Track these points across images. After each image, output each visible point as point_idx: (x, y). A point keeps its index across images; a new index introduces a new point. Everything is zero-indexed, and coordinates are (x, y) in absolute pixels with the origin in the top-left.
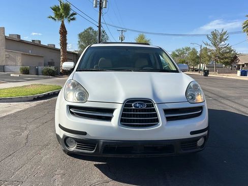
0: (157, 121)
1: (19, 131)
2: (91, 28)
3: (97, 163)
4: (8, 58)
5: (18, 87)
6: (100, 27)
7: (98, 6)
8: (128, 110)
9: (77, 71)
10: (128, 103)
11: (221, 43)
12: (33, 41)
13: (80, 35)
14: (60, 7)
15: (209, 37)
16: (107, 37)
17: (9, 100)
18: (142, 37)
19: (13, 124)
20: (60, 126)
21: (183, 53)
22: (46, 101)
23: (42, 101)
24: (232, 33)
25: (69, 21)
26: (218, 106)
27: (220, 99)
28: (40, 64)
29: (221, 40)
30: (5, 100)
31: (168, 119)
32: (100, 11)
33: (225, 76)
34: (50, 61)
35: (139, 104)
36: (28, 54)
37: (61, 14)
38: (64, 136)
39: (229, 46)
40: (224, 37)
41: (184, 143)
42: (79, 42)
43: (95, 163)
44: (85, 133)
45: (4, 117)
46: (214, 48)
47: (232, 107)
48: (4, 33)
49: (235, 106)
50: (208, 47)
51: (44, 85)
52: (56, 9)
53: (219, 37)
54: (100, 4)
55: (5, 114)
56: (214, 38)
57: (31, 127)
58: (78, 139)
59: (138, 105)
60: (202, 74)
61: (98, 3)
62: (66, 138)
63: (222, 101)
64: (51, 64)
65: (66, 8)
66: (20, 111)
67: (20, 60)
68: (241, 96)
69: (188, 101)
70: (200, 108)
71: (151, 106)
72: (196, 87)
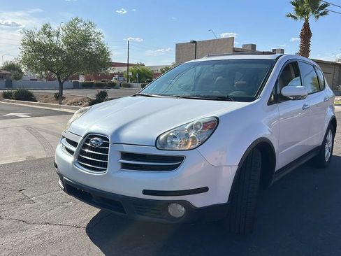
8: (86, 147)
25: (317, 17)
35: (95, 140)
48: (233, 45)
59: (93, 142)
69: (156, 146)
70: (181, 159)
71: (107, 145)
72: (199, 126)
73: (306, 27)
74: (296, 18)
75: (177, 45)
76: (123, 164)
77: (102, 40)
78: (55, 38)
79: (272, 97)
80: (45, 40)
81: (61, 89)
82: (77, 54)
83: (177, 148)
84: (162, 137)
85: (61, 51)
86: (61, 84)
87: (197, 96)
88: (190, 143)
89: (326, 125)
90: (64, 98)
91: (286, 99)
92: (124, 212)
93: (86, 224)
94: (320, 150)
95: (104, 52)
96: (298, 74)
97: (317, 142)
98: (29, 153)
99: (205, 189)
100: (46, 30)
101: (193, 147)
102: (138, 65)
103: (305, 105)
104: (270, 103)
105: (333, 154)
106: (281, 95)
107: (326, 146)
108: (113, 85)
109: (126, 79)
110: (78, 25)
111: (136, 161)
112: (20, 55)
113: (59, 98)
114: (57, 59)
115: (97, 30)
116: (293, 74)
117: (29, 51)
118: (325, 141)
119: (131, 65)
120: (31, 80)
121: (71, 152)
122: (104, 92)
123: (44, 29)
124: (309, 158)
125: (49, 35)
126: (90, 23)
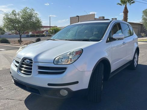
8: (23, 64)
25: (130, 4)
37: (125, 1)
69: (54, 63)
70: (65, 68)
71: (32, 63)
72: (73, 53)
73: (126, 8)
74: (121, 5)
75: (70, 18)
76: (39, 71)
77: (38, 16)
78: (18, 16)
79: (108, 39)
80: (13, 17)
81: (21, 38)
82: (27, 23)
83: (64, 64)
84: (56, 59)
85: (20, 22)
86: (20, 36)
87: (75, 39)
88: (70, 61)
89: (134, 51)
90: (22, 42)
91: (115, 40)
92: (40, 94)
93: (25, 99)
94: (132, 62)
95: (38, 22)
96: (120, 28)
97: (131, 58)
98: (4, 66)
99: (77, 82)
100: (14, 13)
101: (71, 63)
102: (54, 27)
103: (124, 42)
104: (107, 42)
105: (138, 64)
106: (112, 38)
107: (135, 60)
108: (43, 36)
109: (49, 33)
110: (27, 10)
111: (45, 70)
112: (3, 24)
113: (20, 42)
114: (19, 25)
115: (35, 12)
116: (118, 29)
117: (7, 22)
118: (134, 58)
119: (52, 27)
120: (9, 34)
121: (17, 66)
122: (39, 38)
123: (13, 12)
124: (128, 65)
125: (15, 15)
126: (32, 9)
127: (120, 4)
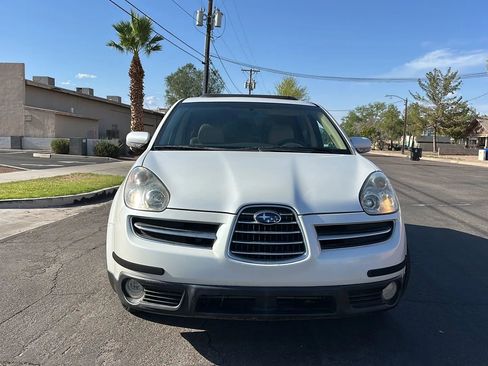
0: (302, 248)
1: (42, 264)
2: (190, 66)
3: (187, 330)
4: (30, 121)
5: (45, 179)
6: (207, 63)
7: (205, 23)
8: (246, 227)
9: (152, 149)
10: (245, 214)
11: (445, 94)
12: (79, 89)
13: (169, 79)
14: (132, 25)
15: (423, 82)
16: (222, 83)
17: (26, 204)
18: (290, 84)
19: (30, 251)
20: (115, 256)
21: (371, 114)
22: (97, 205)
23: (91, 206)
24: (468, 76)
25: (149, 52)
26: (436, 219)
27: (441, 207)
28: (91, 135)
29: (447, 89)
30: (19, 205)
31: (325, 245)
32: (209, 32)
33: (454, 160)
34: (110, 128)
35: (267, 214)
36: (68, 114)
37: (134, 39)
38: (122, 276)
39: (463, 100)
40: (453, 84)
41: (354, 293)
42: (168, 92)
43: (183, 330)
44: (161, 272)
45: (15, 237)
46: (432, 105)
47: (463, 222)
48: (24, 75)
49: (468, 219)
50: (420, 103)
51: (97, 175)
52: (123, 29)
53: (442, 83)
54: (209, 20)
55: (17, 232)
56: (432, 85)
57: (64, 257)
58: (148, 283)
59: (264, 217)
60: (407, 155)
61: (205, 17)
62: (125, 280)
63: (445, 210)
64: (112, 134)
65: (144, 27)
66: (47, 226)
67: (53, 127)
68: (483, 201)
69: (364, 211)
70: (389, 224)
72: (381, 183)
74: (121, 49)
127: (117, 46)
